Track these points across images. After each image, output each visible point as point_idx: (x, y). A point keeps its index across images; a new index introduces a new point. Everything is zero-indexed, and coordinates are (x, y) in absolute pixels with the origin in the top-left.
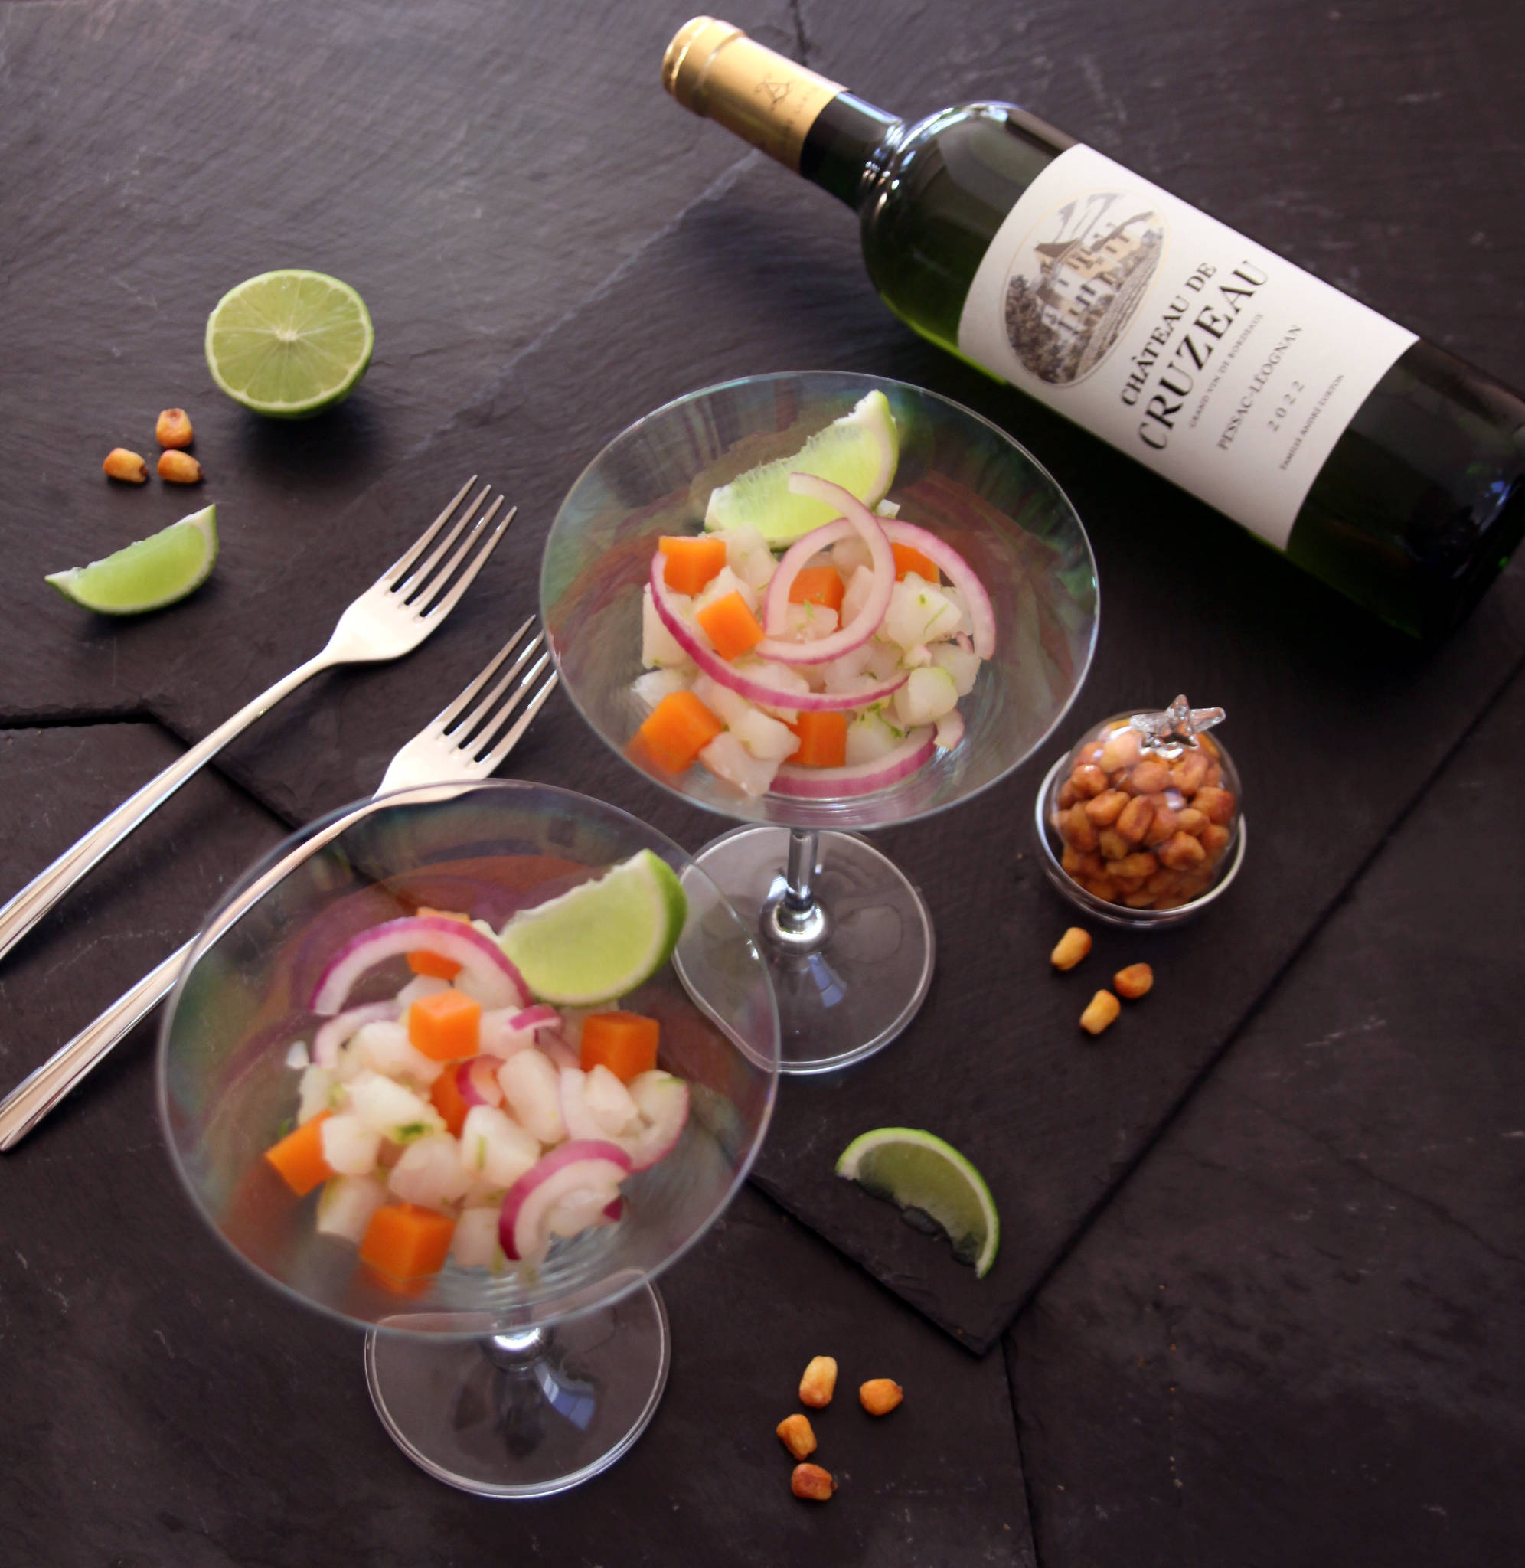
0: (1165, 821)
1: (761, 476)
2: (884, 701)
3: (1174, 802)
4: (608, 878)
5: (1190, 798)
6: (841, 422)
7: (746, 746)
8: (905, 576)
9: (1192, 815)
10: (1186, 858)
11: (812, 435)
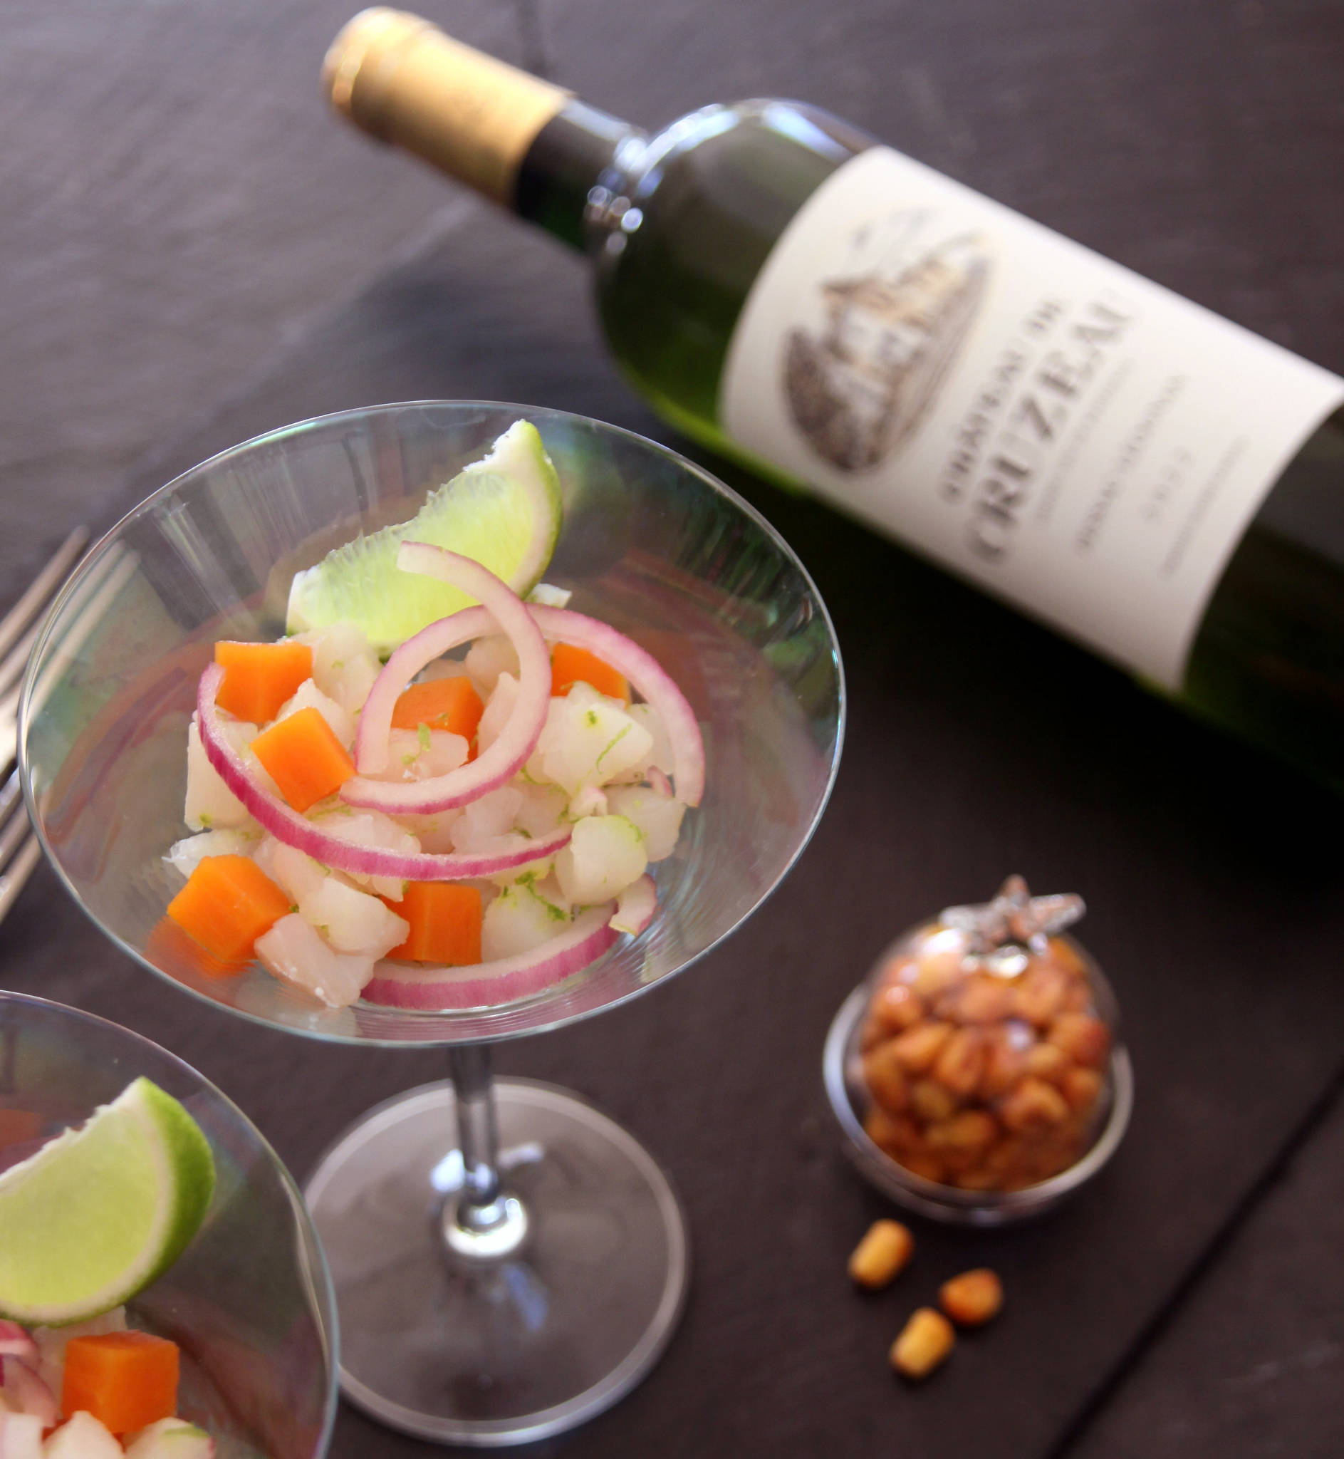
0: (1005, 1066)
1: (363, 551)
2: (539, 867)
3: (1018, 1038)
4: (91, 1123)
5: (1042, 1031)
6: (473, 469)
7: (322, 933)
8: (571, 687)
9: (1046, 1056)
10: (1037, 1118)
11: (435, 490)
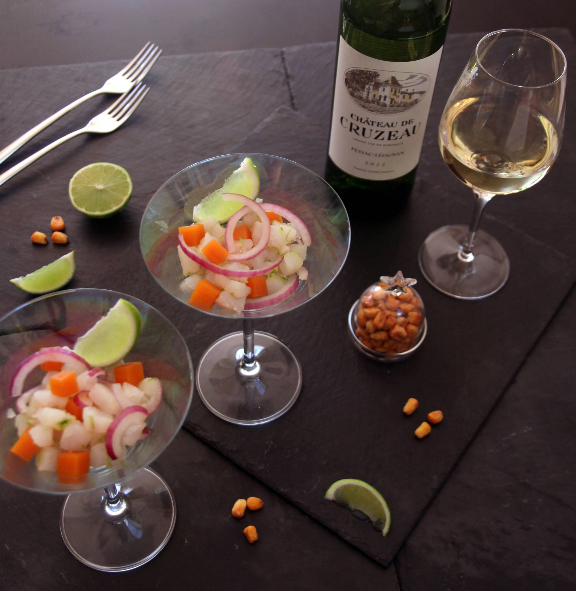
1: (211, 198)
2: (276, 269)
6: (236, 172)
7: (232, 294)
8: (272, 222)
11: (227, 179)
